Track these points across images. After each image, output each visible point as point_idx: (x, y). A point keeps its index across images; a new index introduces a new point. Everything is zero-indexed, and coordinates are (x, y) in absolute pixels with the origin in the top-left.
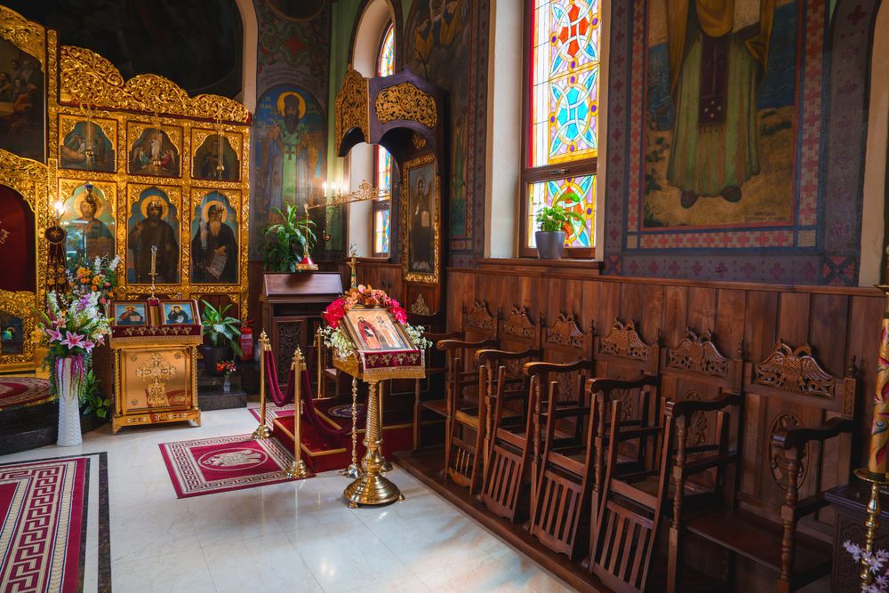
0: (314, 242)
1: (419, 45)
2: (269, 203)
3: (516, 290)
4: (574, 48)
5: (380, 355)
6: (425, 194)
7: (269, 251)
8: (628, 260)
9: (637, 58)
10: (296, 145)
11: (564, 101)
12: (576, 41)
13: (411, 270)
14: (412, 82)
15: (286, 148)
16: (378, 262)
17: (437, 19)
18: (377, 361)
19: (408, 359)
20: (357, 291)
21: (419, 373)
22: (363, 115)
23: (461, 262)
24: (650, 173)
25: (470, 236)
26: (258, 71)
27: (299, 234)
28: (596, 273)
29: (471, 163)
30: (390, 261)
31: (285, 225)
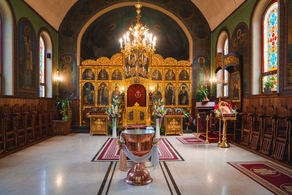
0: (208, 94)
1: (234, 45)
2: (196, 85)
3: (259, 101)
4: (273, 43)
5: (226, 114)
6: (237, 80)
7: (196, 97)
8: (284, 92)
9: (286, 47)
10: (203, 70)
11: (271, 56)
12: (274, 42)
13: (233, 99)
14: (233, 55)
15: (200, 71)
16: (225, 98)
17: (239, 38)
18: (226, 116)
19: (233, 116)
20: (221, 102)
21: (235, 119)
22: (221, 64)
23: (246, 96)
24: (289, 73)
25: (248, 90)
26: (193, 53)
27: (204, 92)
28: (277, 96)
29: (248, 73)
30: (228, 98)
31: (201, 90)
